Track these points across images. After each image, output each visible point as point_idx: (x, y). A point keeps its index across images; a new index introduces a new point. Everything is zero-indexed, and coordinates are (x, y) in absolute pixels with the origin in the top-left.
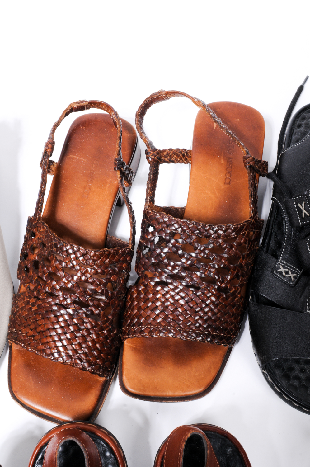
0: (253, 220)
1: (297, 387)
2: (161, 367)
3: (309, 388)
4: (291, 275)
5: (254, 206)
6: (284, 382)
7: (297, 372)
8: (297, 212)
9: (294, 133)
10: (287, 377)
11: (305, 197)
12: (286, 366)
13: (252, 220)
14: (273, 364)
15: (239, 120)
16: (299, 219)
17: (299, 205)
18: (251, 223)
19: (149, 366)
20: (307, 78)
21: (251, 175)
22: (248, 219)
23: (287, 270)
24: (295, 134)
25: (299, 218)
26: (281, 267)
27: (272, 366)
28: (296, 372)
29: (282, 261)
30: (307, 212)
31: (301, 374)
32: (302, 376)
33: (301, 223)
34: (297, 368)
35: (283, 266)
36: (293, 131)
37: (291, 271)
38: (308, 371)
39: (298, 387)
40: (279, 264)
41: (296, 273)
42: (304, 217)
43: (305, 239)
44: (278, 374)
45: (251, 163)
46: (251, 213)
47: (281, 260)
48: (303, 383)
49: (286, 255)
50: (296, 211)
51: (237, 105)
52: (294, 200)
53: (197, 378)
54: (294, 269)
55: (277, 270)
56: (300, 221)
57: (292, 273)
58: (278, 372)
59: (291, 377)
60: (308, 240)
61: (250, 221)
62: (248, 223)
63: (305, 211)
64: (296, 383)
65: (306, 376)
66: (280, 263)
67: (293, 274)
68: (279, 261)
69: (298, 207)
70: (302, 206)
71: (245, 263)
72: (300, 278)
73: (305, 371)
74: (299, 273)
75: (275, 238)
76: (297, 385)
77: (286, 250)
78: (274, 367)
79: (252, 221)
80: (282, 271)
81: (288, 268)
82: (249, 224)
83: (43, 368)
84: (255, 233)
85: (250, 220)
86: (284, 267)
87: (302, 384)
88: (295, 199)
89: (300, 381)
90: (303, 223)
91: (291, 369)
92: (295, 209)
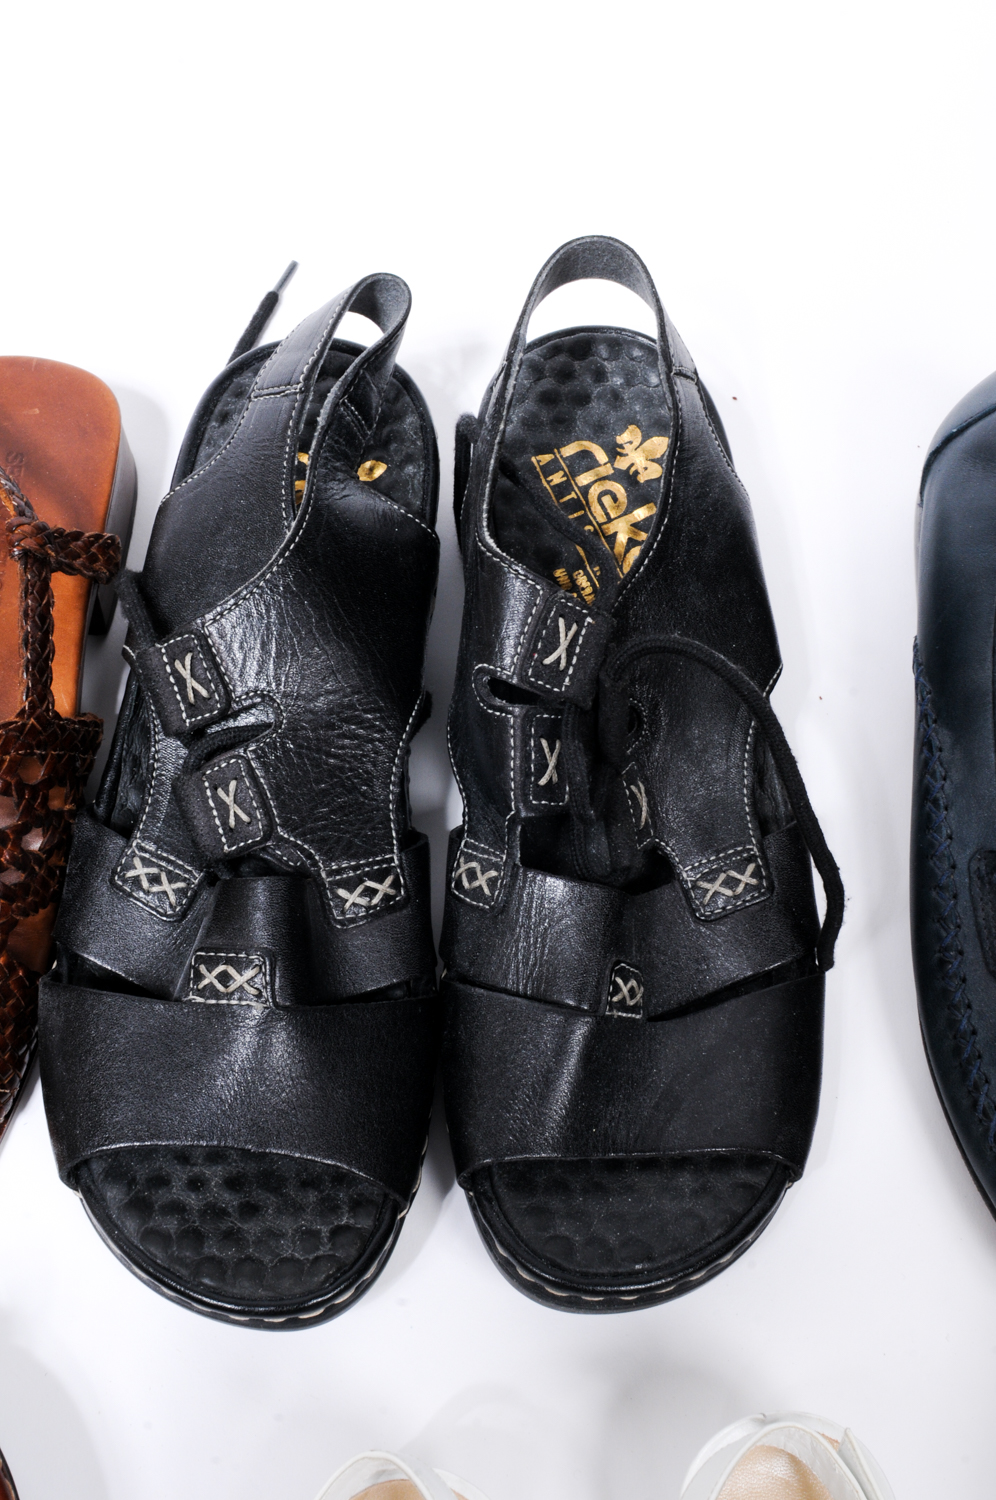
0: (32, 720)
1: (170, 1236)
3: (208, 1237)
4: (166, 886)
5: (33, 675)
6: (131, 1226)
7: (177, 1191)
8: (176, 689)
9: (205, 441)
10: (140, 1206)
11: (193, 639)
12: (142, 1172)
13: (29, 718)
14: (101, 1170)
15: (37, 411)
16: (183, 708)
17: (178, 664)
18: (24, 730)
20: (293, 268)
21: (29, 580)
22: (12, 718)
23: (154, 870)
24: (209, 443)
25: (181, 704)
26: (137, 862)
27: (96, 1176)
28: (174, 1190)
29: (143, 845)
30: (202, 684)
31: (189, 1197)
32: (192, 1200)
33: (188, 721)
34: (180, 1175)
35: (143, 859)
36: (203, 433)
37: (169, 873)
38: (215, 1186)
39: (174, 1237)
40: (134, 855)
41: (185, 880)
42: (196, 702)
43: (199, 769)
44: (115, 1198)
45: (29, 543)
46: (24, 698)
47: (139, 841)
48: (194, 1222)
49: (154, 826)
50: (172, 685)
51: (34, 364)
52: (163, 651)
54: (180, 867)
55: (124, 875)
56: (184, 715)
57: (170, 882)
58: (114, 1194)
59: (156, 1207)
60: (208, 772)
61: (16, 722)
62: (10, 730)
63: (194, 681)
64: (171, 1225)
65: (205, 1202)
66: (137, 852)
67: (176, 882)
68: (134, 844)
69: (175, 672)
70: (184, 666)
71: (12, 856)
72: (196, 894)
73: (202, 1185)
74: (195, 878)
75: (133, 773)
76: (172, 1231)
77: (155, 809)
78: (102, 1177)
79: (24, 725)
80: (138, 876)
81: (159, 866)
82: (14, 733)
84: (47, 761)
85: (17, 720)
86: (146, 863)
87: (189, 1227)
88: (165, 648)
89: (184, 1218)
90: (193, 720)
91: (161, 1181)
92: (168, 679)
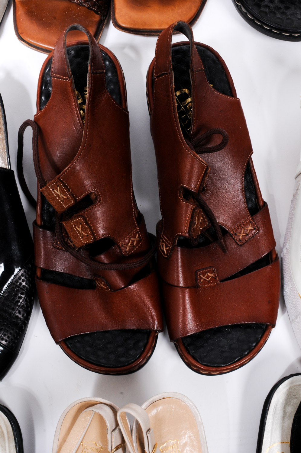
1: (267, 12)
2: (148, 7)
3: (277, 13)
10: (258, 5)
19: (137, 6)
28: (266, 2)
32: (271, 5)
53: (180, 14)
59: (262, 6)
65: (275, 5)
83: (44, 13)
87: (271, 11)
89: (270, 9)
